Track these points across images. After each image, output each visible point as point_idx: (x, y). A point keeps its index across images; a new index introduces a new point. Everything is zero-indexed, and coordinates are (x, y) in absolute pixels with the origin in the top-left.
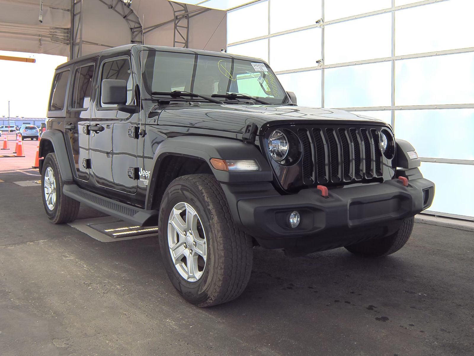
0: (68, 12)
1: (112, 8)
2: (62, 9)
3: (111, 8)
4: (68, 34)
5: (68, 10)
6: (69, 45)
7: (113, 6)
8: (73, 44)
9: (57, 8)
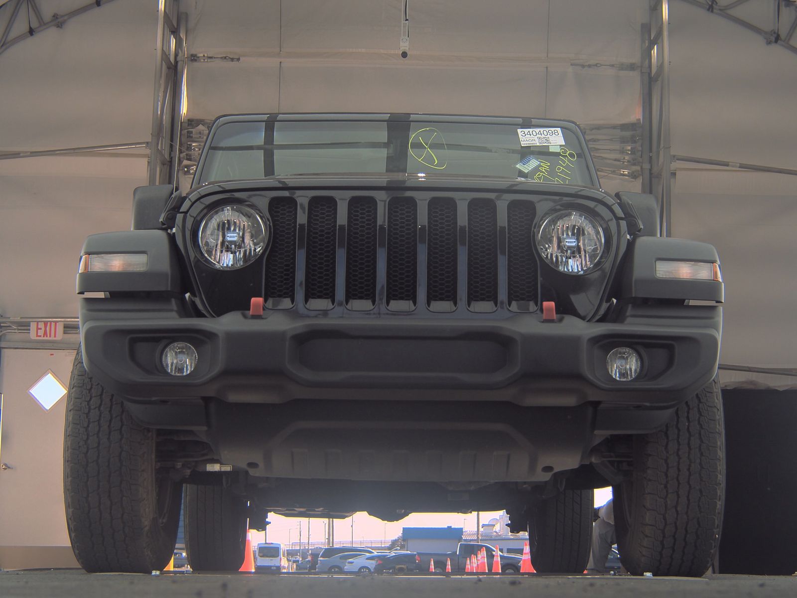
0: (631, 73)
1: (779, 41)
2: (613, 66)
3: (776, 41)
4: (635, 142)
5: (632, 67)
6: (640, 181)
7: (783, 33)
8: (651, 174)
9: (596, 65)
